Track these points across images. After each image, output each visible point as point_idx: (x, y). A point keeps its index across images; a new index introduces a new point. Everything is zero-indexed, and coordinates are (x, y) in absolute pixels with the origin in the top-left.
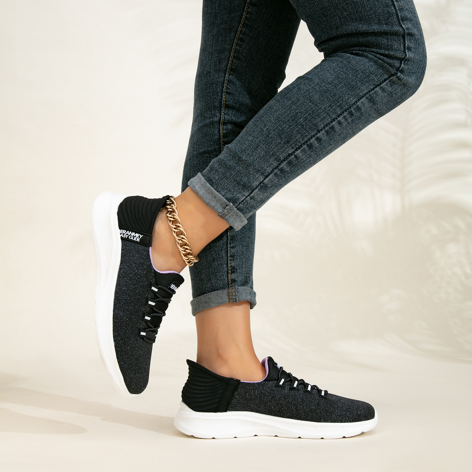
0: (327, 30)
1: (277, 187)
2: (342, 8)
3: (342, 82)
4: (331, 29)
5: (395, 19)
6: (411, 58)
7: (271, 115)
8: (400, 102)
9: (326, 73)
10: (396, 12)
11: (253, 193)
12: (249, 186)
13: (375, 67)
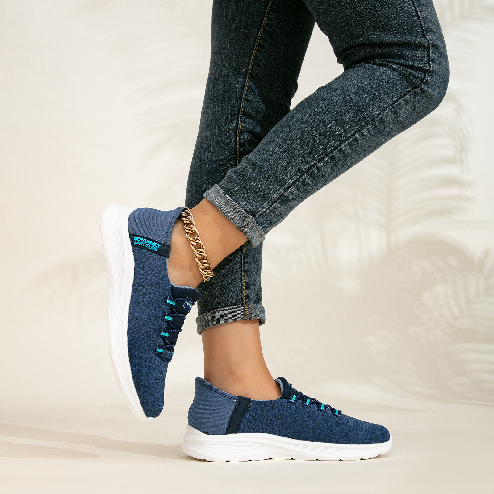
0: (348, 40)
1: (297, 200)
2: (365, 16)
3: (366, 92)
4: (352, 38)
5: (419, 30)
6: (435, 70)
7: (293, 125)
8: (422, 116)
9: (349, 83)
10: (420, 22)
11: (273, 206)
12: (269, 198)
13: (399, 78)
